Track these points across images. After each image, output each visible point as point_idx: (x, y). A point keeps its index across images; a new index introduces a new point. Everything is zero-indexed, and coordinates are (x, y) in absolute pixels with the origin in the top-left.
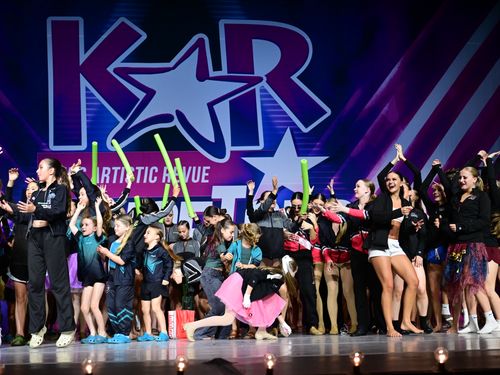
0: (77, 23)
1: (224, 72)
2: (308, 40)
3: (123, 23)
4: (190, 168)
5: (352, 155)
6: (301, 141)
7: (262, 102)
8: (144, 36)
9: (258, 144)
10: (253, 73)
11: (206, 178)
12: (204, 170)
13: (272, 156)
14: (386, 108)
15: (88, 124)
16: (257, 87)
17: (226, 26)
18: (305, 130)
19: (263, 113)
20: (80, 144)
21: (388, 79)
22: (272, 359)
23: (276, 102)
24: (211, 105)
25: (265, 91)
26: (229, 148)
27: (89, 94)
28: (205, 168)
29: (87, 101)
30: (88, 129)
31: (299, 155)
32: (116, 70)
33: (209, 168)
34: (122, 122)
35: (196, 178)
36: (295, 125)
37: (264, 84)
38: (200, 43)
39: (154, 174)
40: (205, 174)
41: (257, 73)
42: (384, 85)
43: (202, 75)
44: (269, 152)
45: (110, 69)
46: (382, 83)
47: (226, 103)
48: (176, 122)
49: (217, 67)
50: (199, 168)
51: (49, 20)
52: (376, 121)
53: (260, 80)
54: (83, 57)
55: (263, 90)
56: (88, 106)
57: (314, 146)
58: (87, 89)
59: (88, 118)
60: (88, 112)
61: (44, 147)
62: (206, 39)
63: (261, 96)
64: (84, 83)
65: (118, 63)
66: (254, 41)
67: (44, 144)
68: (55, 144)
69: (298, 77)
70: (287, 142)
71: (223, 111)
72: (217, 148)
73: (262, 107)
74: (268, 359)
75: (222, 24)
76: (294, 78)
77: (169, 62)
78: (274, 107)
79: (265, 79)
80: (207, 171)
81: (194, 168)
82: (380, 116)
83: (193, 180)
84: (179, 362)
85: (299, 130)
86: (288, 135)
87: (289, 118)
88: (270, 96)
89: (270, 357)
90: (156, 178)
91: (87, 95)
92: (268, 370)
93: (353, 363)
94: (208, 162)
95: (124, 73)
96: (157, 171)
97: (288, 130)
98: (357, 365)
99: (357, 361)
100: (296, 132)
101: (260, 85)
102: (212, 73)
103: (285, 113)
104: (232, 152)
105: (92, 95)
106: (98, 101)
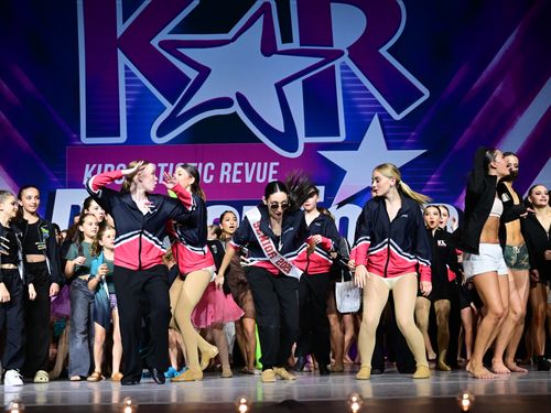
1: (296, 45)
2: (401, 3)
4: (254, 164)
5: (456, 147)
6: (392, 130)
7: (343, 82)
8: (196, 1)
9: (338, 135)
10: (332, 46)
11: (274, 176)
12: (271, 167)
13: (356, 149)
14: (499, 88)
15: (127, 110)
16: (337, 63)
18: (397, 117)
19: (344, 96)
20: (119, 136)
21: (502, 51)
23: (359, 81)
24: (279, 87)
25: (347, 68)
26: (303, 139)
27: (129, 74)
28: (272, 164)
29: (127, 82)
30: (128, 118)
31: (389, 148)
32: (162, 44)
33: (277, 164)
34: (170, 108)
35: (261, 177)
36: (383, 109)
37: (345, 59)
38: (266, 8)
39: (210, 172)
40: (272, 172)
41: (336, 46)
42: (497, 59)
43: (268, 48)
44: (352, 144)
45: (155, 42)
46: (494, 56)
48: (236, 108)
49: (287, 38)
50: (266, 164)
52: (487, 104)
53: (340, 53)
54: (121, 28)
55: (344, 67)
56: (127, 89)
57: (407, 137)
58: (126, 68)
59: (127, 103)
60: (127, 96)
61: (74, 139)
62: (273, 3)
63: (342, 75)
64: (122, 60)
65: (164, 35)
66: (332, 4)
67: (75, 136)
68: (88, 136)
69: (388, 51)
70: (375, 131)
71: (295, 94)
72: (287, 139)
73: (343, 89)
74: (352, 402)
76: (383, 51)
77: (227, 32)
78: (356, 88)
79: (347, 53)
80: (275, 168)
81: (260, 164)
82: (491, 99)
83: (258, 180)
84: (240, 404)
85: (389, 116)
86: (375, 125)
87: (377, 102)
88: (353, 75)
89: (354, 399)
90: (212, 177)
91: (126, 75)
93: (461, 407)
94: (276, 157)
95: (171, 46)
96: (213, 168)
97: (376, 117)
98: (466, 409)
99: (466, 403)
100: (386, 122)
101: (340, 60)
102: (281, 46)
103: (371, 95)
104: (306, 144)
105: (133, 75)
106: (140, 82)
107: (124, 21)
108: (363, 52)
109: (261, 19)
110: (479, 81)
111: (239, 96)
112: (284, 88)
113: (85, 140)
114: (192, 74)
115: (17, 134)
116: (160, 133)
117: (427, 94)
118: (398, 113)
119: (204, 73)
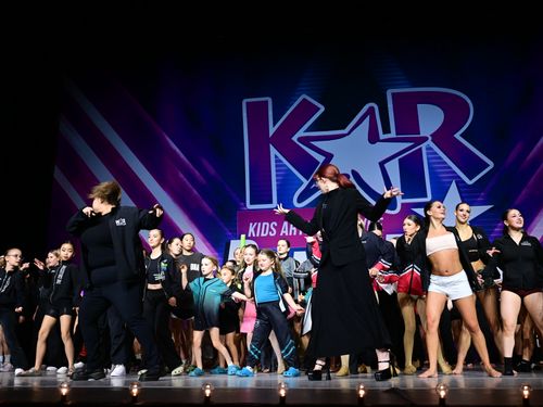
0: (267, 102)
1: (393, 135)
2: (469, 101)
3: (304, 99)
6: (466, 192)
7: (428, 159)
8: (322, 109)
9: (426, 196)
10: (419, 134)
15: (277, 185)
16: (423, 146)
17: (393, 95)
18: (470, 182)
19: (430, 168)
20: (272, 203)
22: (444, 389)
23: (440, 158)
24: (382, 164)
25: (431, 149)
26: (400, 201)
27: (278, 161)
29: (277, 166)
30: (277, 191)
32: (300, 139)
34: (306, 183)
36: (460, 177)
37: (430, 143)
41: (422, 134)
43: (373, 138)
45: (295, 139)
47: (396, 162)
48: (352, 180)
49: (386, 130)
51: (245, 102)
53: (425, 139)
54: (272, 130)
55: (429, 148)
56: (277, 171)
57: (478, 197)
58: (276, 157)
59: (277, 180)
60: (277, 176)
61: (242, 207)
62: (376, 107)
63: (428, 154)
64: (273, 151)
65: (301, 133)
66: (420, 107)
67: (242, 204)
68: (251, 203)
69: (462, 135)
70: (453, 193)
71: (393, 169)
73: (429, 164)
74: (440, 390)
75: (389, 93)
76: (457, 136)
77: (344, 128)
78: (439, 163)
79: (430, 138)
85: (464, 182)
86: (453, 187)
87: (454, 172)
88: (436, 153)
91: (276, 161)
92: (441, 399)
95: (306, 140)
97: (454, 184)
98: (526, 397)
99: (526, 393)
100: (461, 184)
101: (425, 144)
102: (382, 136)
103: (450, 168)
104: (403, 205)
105: (280, 161)
106: (285, 166)
107: (274, 125)
108: (443, 137)
109: (368, 118)
110: (531, 154)
111: (353, 172)
112: (386, 165)
113: (249, 207)
114: (321, 159)
115: (204, 203)
116: (300, 201)
117: (491, 165)
118: (470, 179)
119: (329, 157)
